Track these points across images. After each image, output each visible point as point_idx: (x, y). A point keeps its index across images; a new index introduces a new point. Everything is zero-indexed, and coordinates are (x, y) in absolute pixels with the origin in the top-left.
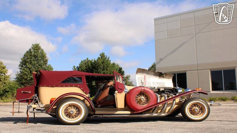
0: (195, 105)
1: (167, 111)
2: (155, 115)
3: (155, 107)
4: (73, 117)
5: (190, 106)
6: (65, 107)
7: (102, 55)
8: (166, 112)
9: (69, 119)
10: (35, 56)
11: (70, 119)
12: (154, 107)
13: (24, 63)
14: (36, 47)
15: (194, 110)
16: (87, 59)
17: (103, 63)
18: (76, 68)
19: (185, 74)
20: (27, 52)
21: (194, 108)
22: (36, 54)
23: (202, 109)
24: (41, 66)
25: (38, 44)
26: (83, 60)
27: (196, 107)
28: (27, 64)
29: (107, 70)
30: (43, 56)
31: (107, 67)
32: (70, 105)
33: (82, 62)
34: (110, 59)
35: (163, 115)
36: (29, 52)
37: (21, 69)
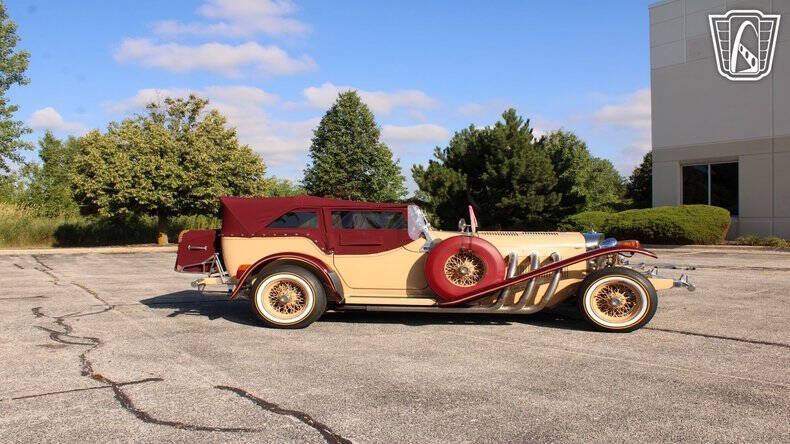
0: (614, 287)
1: (537, 300)
2: (503, 309)
3: (503, 290)
4: (289, 311)
5: (600, 290)
6: (272, 287)
7: (510, 116)
8: (536, 303)
9: (280, 314)
10: (348, 124)
11: (284, 315)
12: (497, 291)
13: (321, 142)
14: (350, 101)
15: (611, 300)
16: (472, 127)
17: (509, 136)
18: (442, 151)
19: (735, 166)
20: (329, 113)
21: (612, 295)
22: (347, 117)
23: (634, 300)
24: (363, 149)
25: (354, 93)
26: (459, 132)
27: (618, 294)
28: (329, 145)
29: (519, 157)
30: (367, 123)
31: (521, 148)
32: (282, 283)
33: (457, 136)
34: (530, 127)
35: (525, 309)
36: (333, 114)
37: (315, 156)
